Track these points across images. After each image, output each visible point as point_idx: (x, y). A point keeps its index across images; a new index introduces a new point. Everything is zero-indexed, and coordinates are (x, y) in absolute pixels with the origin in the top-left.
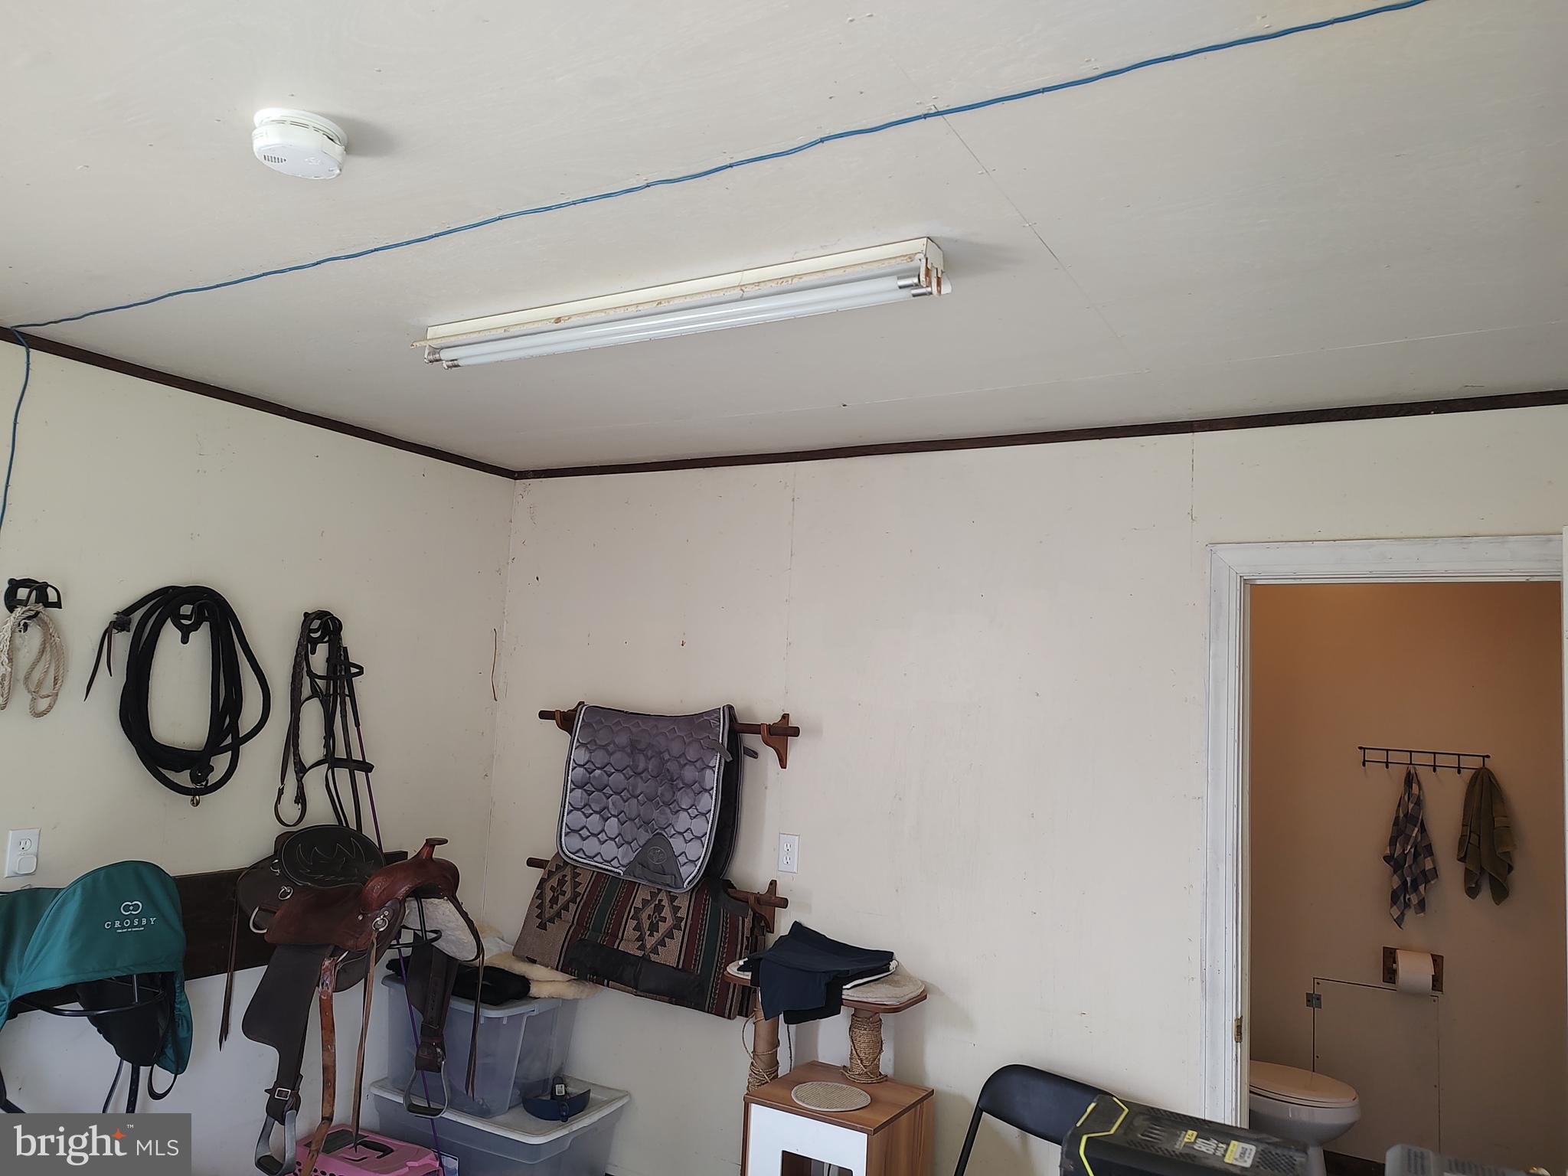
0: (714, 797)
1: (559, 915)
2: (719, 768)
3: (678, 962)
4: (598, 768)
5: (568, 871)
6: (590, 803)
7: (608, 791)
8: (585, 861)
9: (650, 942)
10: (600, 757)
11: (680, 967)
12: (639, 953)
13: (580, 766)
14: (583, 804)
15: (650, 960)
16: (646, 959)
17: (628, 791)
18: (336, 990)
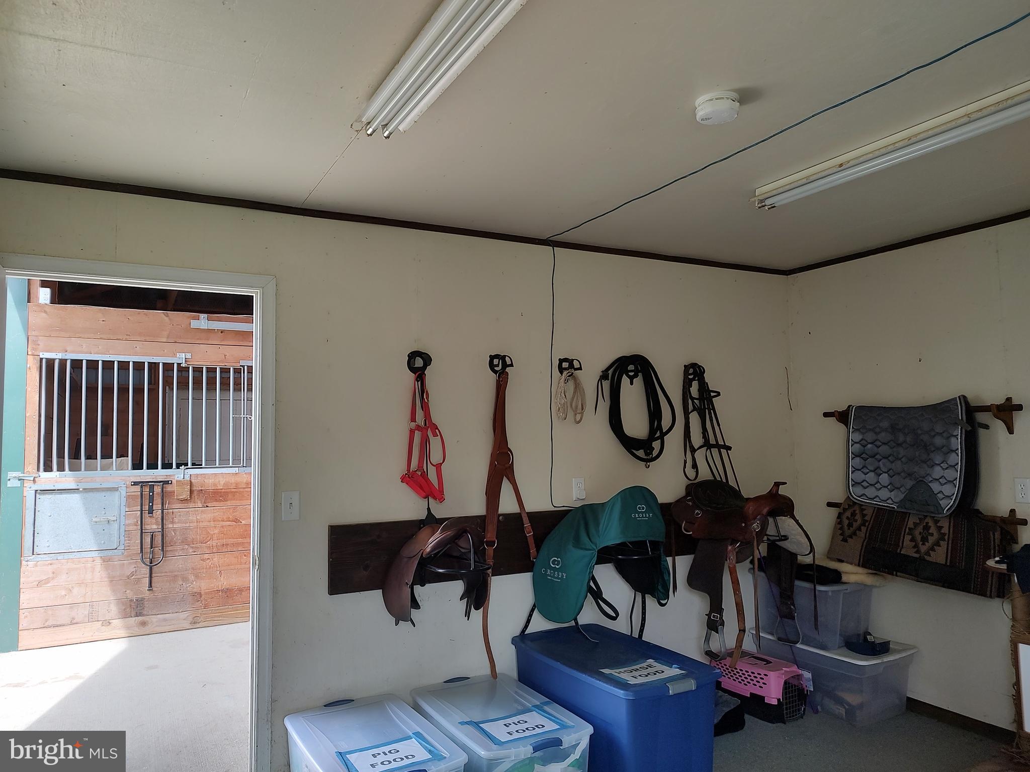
0: (960, 455)
1: (854, 534)
2: (961, 436)
3: (946, 560)
4: (870, 443)
5: (856, 508)
6: (867, 466)
7: (878, 457)
8: (867, 501)
9: (923, 549)
10: (870, 437)
11: (948, 564)
12: (917, 555)
13: (856, 443)
14: (862, 466)
15: (924, 560)
16: (921, 559)
17: (893, 456)
18: (737, 563)
